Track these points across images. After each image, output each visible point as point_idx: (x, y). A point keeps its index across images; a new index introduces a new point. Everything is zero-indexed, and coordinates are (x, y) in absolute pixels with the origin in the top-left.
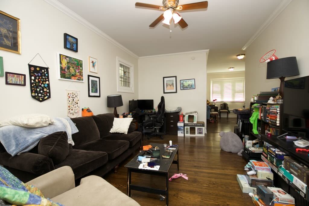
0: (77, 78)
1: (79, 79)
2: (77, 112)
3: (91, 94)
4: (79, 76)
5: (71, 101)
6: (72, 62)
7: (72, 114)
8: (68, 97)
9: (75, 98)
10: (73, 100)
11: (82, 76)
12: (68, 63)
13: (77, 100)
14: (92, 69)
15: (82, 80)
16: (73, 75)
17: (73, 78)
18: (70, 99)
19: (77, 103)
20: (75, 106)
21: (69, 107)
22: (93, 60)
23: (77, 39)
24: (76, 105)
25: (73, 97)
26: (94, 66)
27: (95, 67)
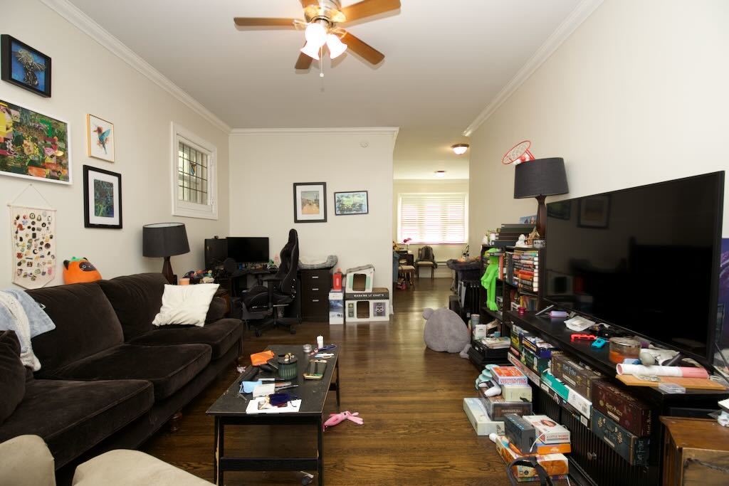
0: (48, 171)
1: (56, 174)
2: (46, 270)
3: (94, 219)
4: (54, 168)
5: (26, 240)
6: (32, 124)
7: (29, 278)
8: (15, 228)
9: (39, 230)
10: (34, 236)
11: (65, 167)
12: (15, 124)
13: (49, 235)
14: (97, 151)
15: (66, 178)
16: (33, 163)
17: (34, 170)
18: (21, 234)
19: (48, 246)
20: (40, 253)
21: (19, 256)
22: (100, 126)
23: (48, 60)
24: (45, 251)
25: (35, 226)
26: (102, 141)
27: (106, 145)
